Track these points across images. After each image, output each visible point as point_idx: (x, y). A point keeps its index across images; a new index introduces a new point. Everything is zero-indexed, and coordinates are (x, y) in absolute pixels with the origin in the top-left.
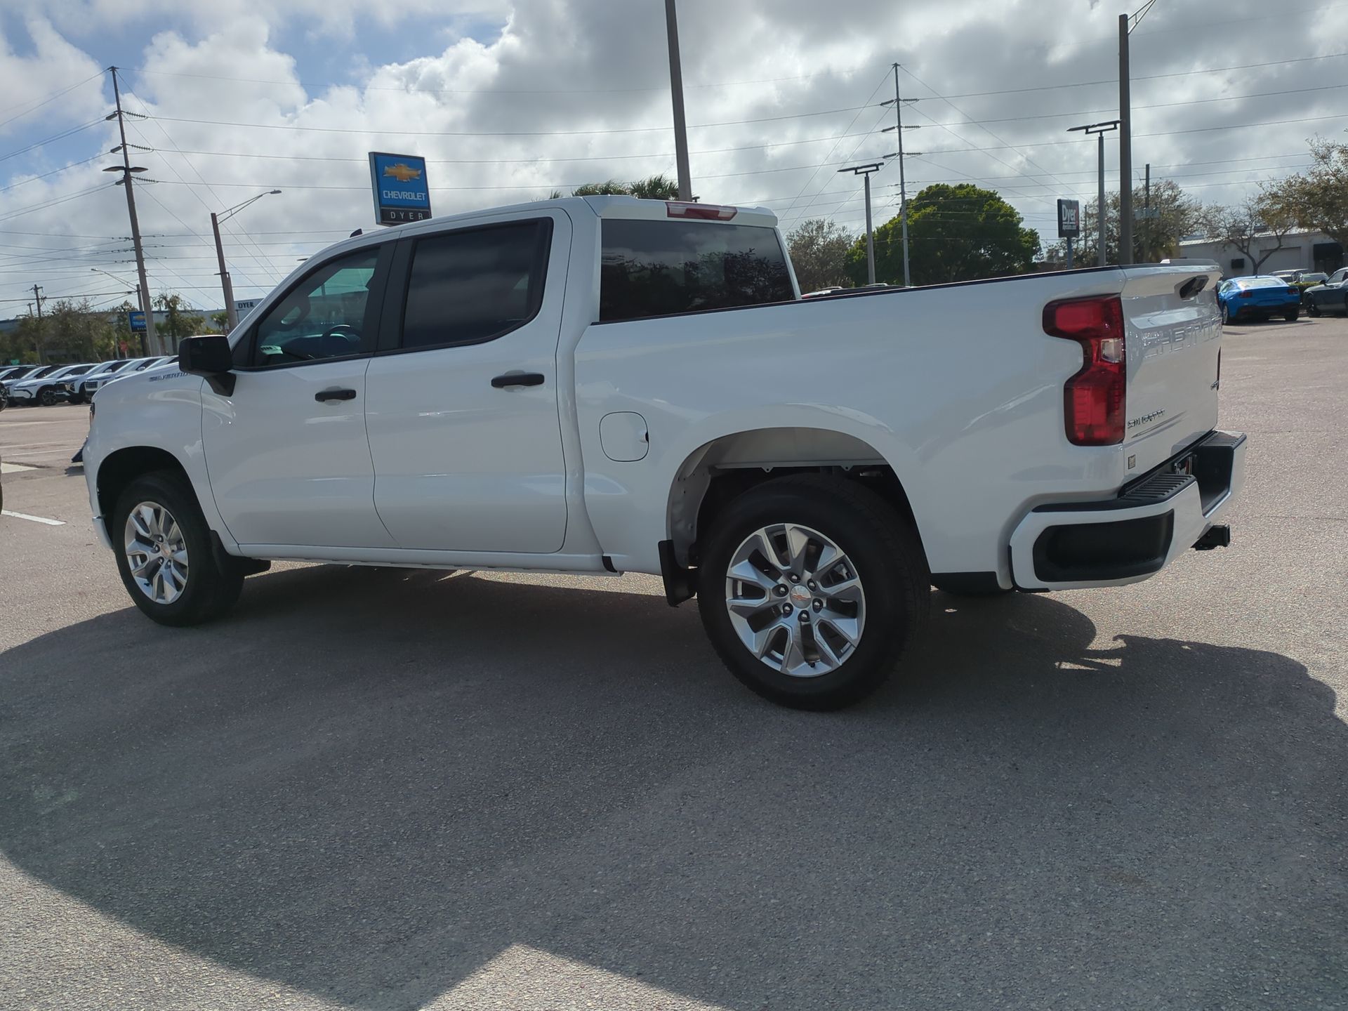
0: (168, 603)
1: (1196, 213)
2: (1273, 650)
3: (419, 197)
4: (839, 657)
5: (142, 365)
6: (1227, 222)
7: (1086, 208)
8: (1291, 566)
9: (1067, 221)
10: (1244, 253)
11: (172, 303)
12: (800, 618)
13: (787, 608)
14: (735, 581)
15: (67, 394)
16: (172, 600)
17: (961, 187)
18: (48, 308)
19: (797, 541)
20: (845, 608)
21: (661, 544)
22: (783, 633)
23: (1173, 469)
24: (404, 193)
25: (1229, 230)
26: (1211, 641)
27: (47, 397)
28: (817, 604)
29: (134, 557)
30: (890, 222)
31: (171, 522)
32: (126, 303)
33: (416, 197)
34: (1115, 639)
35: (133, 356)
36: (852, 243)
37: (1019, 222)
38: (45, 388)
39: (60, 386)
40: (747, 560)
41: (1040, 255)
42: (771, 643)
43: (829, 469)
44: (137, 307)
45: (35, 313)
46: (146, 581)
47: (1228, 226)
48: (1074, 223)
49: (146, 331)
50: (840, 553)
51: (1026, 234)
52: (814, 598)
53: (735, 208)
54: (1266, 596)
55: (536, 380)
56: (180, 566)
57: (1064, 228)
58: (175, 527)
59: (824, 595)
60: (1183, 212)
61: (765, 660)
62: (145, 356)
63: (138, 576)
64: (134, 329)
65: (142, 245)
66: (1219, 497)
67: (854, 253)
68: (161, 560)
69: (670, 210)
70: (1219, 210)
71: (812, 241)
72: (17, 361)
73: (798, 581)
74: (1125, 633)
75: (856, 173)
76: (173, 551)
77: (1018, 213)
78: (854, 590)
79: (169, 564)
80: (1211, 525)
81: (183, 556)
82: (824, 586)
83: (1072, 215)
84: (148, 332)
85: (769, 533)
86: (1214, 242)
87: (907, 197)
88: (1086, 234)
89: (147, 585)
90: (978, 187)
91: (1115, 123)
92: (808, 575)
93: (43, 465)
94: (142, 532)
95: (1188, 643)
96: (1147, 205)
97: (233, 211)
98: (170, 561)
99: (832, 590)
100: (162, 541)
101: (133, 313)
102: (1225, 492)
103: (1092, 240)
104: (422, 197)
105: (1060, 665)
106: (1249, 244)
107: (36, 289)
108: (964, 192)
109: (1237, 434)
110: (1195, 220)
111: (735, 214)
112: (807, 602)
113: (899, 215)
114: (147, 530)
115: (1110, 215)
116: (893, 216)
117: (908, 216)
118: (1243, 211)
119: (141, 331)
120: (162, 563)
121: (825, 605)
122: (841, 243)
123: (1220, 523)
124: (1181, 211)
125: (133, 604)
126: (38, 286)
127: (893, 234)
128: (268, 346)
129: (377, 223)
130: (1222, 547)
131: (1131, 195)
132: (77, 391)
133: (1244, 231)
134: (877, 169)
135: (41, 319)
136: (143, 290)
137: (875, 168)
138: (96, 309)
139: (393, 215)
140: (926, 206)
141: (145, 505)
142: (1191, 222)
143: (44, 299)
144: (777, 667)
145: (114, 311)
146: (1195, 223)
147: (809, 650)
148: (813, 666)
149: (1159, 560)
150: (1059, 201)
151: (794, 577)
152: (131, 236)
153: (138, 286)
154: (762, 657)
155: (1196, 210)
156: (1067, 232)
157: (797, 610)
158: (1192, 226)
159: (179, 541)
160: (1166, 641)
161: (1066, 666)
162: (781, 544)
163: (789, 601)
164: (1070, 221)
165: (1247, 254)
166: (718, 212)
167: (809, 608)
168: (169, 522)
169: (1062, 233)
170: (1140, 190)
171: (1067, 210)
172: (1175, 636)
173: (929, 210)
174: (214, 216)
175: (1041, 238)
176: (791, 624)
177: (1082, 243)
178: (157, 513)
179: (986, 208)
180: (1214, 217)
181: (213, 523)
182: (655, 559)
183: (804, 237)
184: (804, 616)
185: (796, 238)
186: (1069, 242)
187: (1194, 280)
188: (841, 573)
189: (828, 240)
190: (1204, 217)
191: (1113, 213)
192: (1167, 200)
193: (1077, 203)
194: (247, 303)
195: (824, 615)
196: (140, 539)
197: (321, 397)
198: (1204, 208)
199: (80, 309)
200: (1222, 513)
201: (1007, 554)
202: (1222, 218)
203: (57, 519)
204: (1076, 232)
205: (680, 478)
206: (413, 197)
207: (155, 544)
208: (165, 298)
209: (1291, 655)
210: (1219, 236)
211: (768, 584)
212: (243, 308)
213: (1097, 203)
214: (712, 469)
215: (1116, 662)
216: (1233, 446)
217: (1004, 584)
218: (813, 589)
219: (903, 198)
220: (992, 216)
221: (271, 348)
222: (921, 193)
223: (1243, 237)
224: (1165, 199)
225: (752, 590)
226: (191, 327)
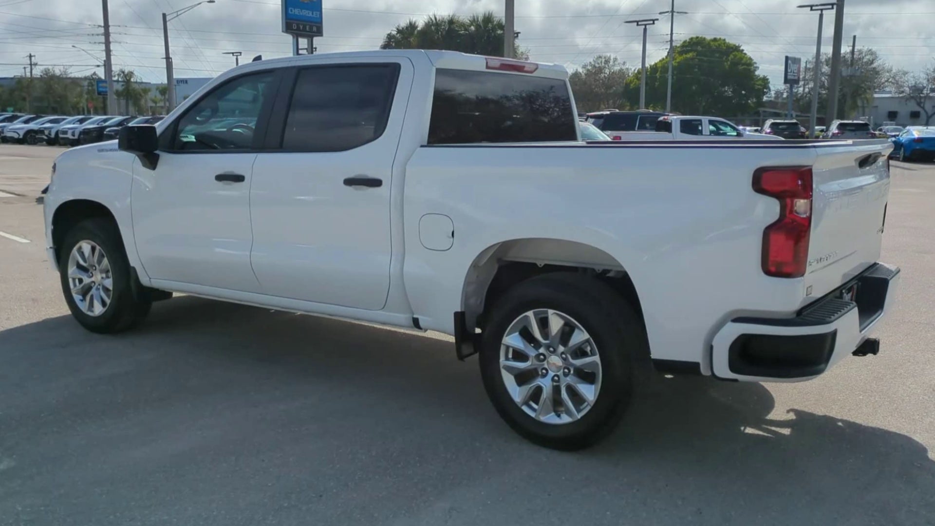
0: (95, 316)
1: (888, 74)
2: (904, 432)
3: (316, 14)
4: (579, 411)
5: (101, 122)
6: (910, 82)
7: (806, 63)
8: (926, 364)
9: (791, 72)
10: (921, 107)
11: (127, 77)
12: (553, 379)
13: (544, 371)
14: (508, 347)
15: (45, 138)
16: (99, 313)
17: (715, 40)
18: (37, 72)
19: (556, 323)
20: (587, 376)
21: (456, 314)
22: (539, 390)
23: (841, 293)
24: (304, 11)
25: (910, 88)
26: (858, 421)
27: (30, 138)
28: (566, 370)
29: (74, 280)
30: (660, 61)
31: (103, 256)
32: (95, 74)
33: (313, 14)
34: (788, 412)
35: (97, 113)
36: (630, 74)
37: (755, 70)
38: (29, 132)
39: (41, 131)
40: (517, 333)
41: (769, 94)
42: (531, 395)
43: (585, 270)
44: (103, 77)
45: (28, 75)
46: (81, 297)
47: (910, 85)
48: (796, 74)
49: (107, 95)
50: (585, 336)
51: (760, 79)
52: (564, 366)
53: (537, 65)
54: (904, 388)
55: (376, 183)
56: (106, 290)
57: (789, 77)
58: (105, 261)
59: (572, 365)
60: (877, 73)
61: (525, 409)
62: (105, 114)
63: (76, 293)
64: (99, 93)
65: (110, 31)
66: (875, 317)
67: (631, 82)
68: (93, 284)
69: (489, 64)
70: (905, 73)
71: (600, 70)
72: (12, 109)
73: (554, 352)
74: (796, 407)
75: (638, 25)
76: (102, 278)
77: (756, 63)
78: (594, 364)
79: (99, 287)
80: (866, 338)
81: (109, 283)
82: (573, 358)
83: (795, 68)
84: (108, 96)
85: (535, 314)
86: (899, 97)
87: (674, 44)
88: (804, 83)
89: (82, 300)
90: (727, 41)
91: (832, 5)
92: (561, 349)
93: (20, 193)
94: (82, 262)
95: (842, 421)
96: (852, 64)
97: (179, 13)
98: (99, 285)
99: (578, 362)
100: (95, 270)
101: (99, 80)
102: (880, 312)
103: (809, 88)
104: (317, 15)
105: (744, 429)
106: (925, 101)
107: (30, 56)
108: (716, 44)
109: (892, 267)
110: (886, 79)
111: (536, 69)
112: (559, 368)
113: (666, 57)
114: (85, 261)
115: (823, 70)
116: (662, 57)
117: (674, 59)
118: (923, 76)
119: (103, 94)
120: (94, 286)
121: (572, 372)
122: (622, 74)
123: (873, 336)
124: (876, 72)
125: (69, 312)
126: (32, 55)
127: (661, 71)
128: (185, 135)
129: (283, 32)
130: (872, 355)
131: (840, 56)
132: (53, 136)
133: (922, 91)
134: (654, 23)
135: (32, 79)
136: (108, 64)
137: (652, 22)
138: (72, 75)
139: (295, 27)
140: (687, 52)
141: (85, 242)
142: (883, 80)
143: (36, 64)
144: (532, 414)
145: (86, 78)
146: (887, 81)
147: (557, 404)
148: (559, 416)
149: (823, 366)
150: (787, 58)
151: (551, 349)
152: (102, 24)
153: (105, 61)
154: (522, 405)
155: (888, 72)
156: (790, 81)
157: (551, 374)
158: (883, 83)
159: (107, 271)
160: (825, 417)
161: (749, 430)
162: (544, 323)
163: (546, 366)
164: (794, 73)
165: (923, 108)
166: (524, 67)
167: (560, 373)
168: (101, 256)
169: (786, 81)
170: (848, 53)
171: (791, 65)
172: (832, 414)
173: (690, 55)
174: (164, 16)
175: (771, 83)
176: (546, 384)
177: (801, 89)
178: (93, 249)
179: (731, 56)
180: (901, 78)
181: (133, 261)
182: (450, 324)
183: (594, 66)
184: (556, 378)
185: (589, 68)
186: (791, 88)
187: (869, 156)
188: (586, 350)
189: (612, 71)
190: (893, 77)
191: (826, 69)
192: (867, 63)
193: (799, 60)
194: (183, 81)
195: (570, 380)
196: (79, 267)
197: (220, 178)
198: (894, 71)
199: (61, 74)
200: (876, 329)
201: (710, 350)
202: (906, 79)
203: (25, 238)
204: (797, 82)
205: (475, 265)
206: (310, 15)
207: (90, 271)
208: (123, 72)
209: (917, 438)
210: (903, 92)
211: (532, 352)
212: (180, 84)
213: (814, 60)
214: (499, 260)
215: (786, 431)
216: (889, 278)
217: (704, 371)
218: (565, 360)
219: (671, 44)
220: (735, 64)
221: (187, 137)
222: (685, 42)
223: (921, 95)
224: (865, 62)
225: (519, 356)
226: (141, 95)
